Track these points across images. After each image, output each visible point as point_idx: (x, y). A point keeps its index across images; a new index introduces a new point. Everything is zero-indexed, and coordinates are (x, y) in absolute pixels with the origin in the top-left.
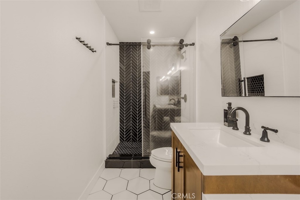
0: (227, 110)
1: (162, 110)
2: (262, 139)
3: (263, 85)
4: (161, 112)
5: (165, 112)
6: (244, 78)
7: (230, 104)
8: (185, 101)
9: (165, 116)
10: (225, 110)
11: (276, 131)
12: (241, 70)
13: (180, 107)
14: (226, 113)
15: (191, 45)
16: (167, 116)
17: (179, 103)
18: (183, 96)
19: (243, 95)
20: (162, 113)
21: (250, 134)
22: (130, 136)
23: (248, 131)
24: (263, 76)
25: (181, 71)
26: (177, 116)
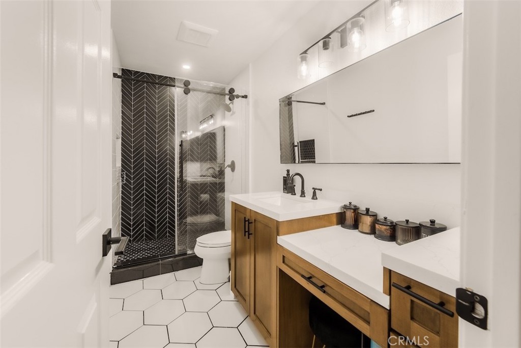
0: (286, 177)
1: (197, 184)
2: (313, 198)
3: (314, 151)
4: (195, 188)
5: (202, 187)
6: (298, 143)
7: (288, 171)
8: (233, 170)
9: (201, 193)
10: (284, 177)
11: (321, 190)
12: (294, 132)
13: (224, 178)
14: (285, 180)
15: (243, 97)
16: (205, 193)
17: (221, 173)
18: (228, 162)
19: (297, 161)
20: (197, 189)
21: (305, 196)
22: (143, 231)
23: (303, 194)
24: (314, 140)
25: (225, 127)
26: (220, 192)
